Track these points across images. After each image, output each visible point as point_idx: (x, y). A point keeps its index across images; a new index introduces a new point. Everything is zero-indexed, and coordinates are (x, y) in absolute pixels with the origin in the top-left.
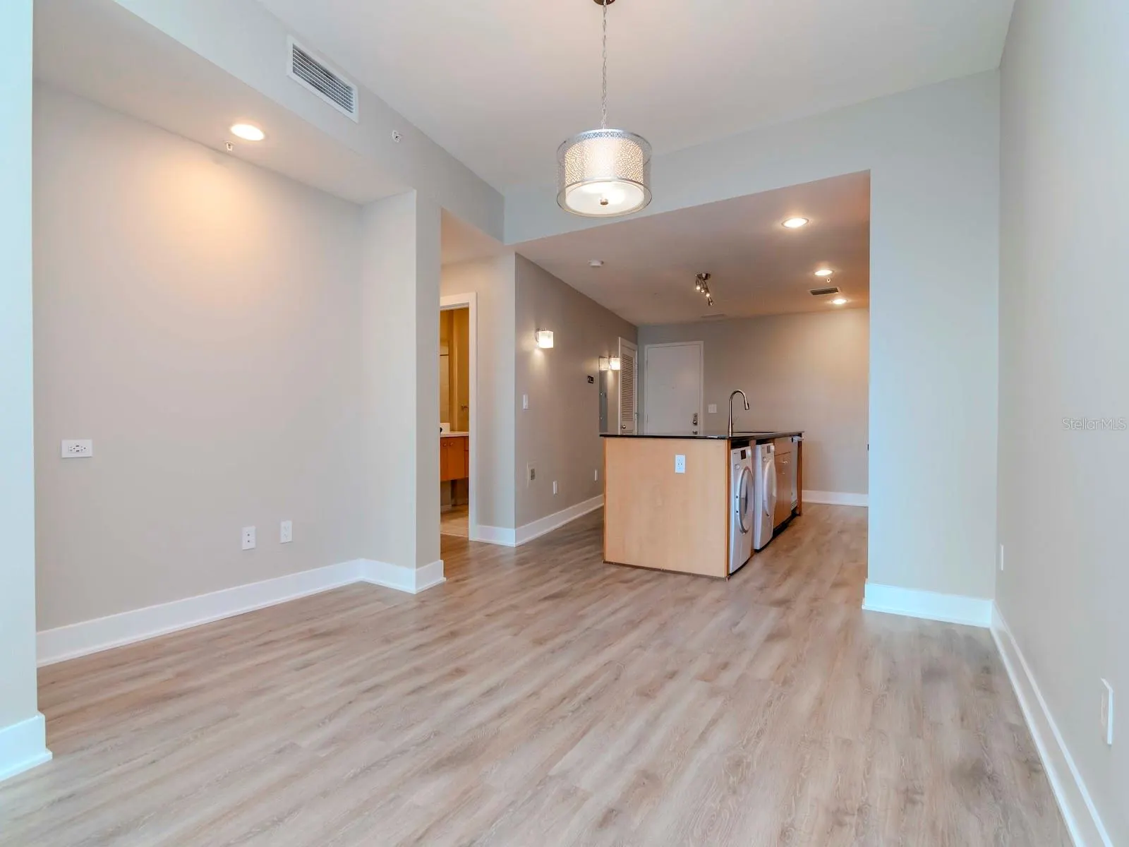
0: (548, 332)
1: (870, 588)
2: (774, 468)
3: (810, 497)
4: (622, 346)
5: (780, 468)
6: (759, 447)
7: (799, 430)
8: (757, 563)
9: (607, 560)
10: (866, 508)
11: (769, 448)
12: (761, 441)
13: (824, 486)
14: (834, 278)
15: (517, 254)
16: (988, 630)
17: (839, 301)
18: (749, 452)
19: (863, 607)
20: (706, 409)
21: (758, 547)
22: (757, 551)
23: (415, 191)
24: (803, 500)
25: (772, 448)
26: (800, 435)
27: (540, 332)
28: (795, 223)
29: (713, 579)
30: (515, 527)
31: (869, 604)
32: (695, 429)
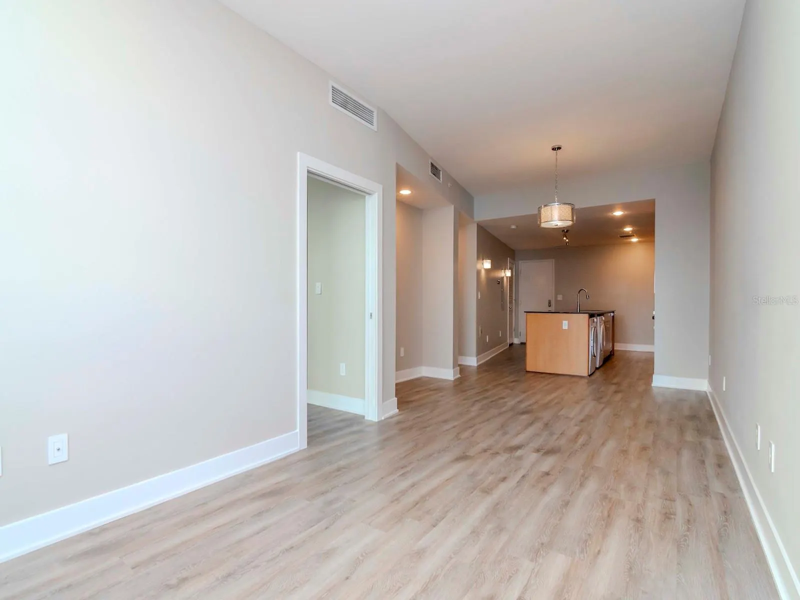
0: (489, 260)
1: (655, 377)
2: (604, 329)
3: (619, 347)
4: (510, 262)
5: (606, 329)
6: (598, 317)
7: (613, 310)
8: (598, 374)
9: (528, 370)
10: (653, 353)
11: (602, 318)
12: (599, 315)
13: (625, 341)
14: (632, 231)
15: (478, 224)
16: (706, 392)
17: (634, 240)
18: (595, 320)
19: (652, 385)
20: (556, 297)
21: (598, 366)
22: (597, 369)
23: (453, 206)
24: (615, 349)
25: (603, 318)
26: (613, 312)
27: (484, 261)
28: (618, 213)
29: (582, 377)
30: (477, 356)
31: (654, 384)
32: (550, 309)
